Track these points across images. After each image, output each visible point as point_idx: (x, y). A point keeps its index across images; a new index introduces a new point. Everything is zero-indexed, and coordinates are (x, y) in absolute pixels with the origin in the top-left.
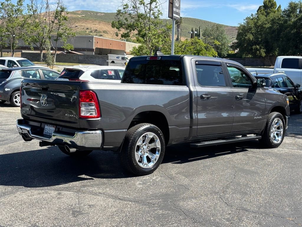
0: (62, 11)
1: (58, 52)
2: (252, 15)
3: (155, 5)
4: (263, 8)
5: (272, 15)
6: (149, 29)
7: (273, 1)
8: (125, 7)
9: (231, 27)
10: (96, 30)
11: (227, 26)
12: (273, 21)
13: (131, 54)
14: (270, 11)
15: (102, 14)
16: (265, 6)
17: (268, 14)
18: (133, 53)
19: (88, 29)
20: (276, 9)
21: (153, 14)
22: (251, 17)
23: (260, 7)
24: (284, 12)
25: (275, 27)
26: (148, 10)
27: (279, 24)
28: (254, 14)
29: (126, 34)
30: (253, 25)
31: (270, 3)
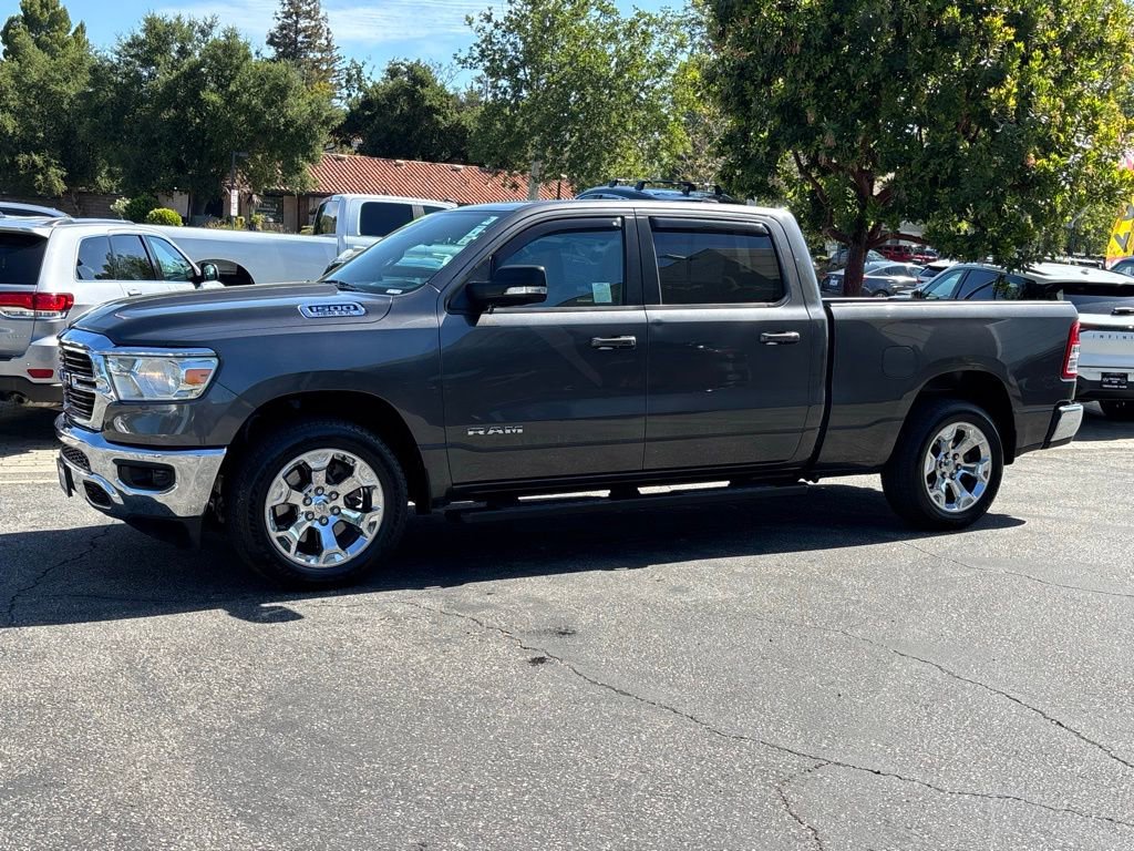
4: (21, 25)
7: (58, 6)
14: (51, 37)
16: (30, 20)
20: (70, 34)
23: (11, 21)
31: (48, 10)
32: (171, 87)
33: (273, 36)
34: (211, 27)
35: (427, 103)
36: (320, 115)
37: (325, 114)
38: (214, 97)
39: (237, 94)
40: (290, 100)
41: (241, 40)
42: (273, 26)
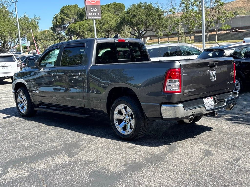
1: (220, 32)
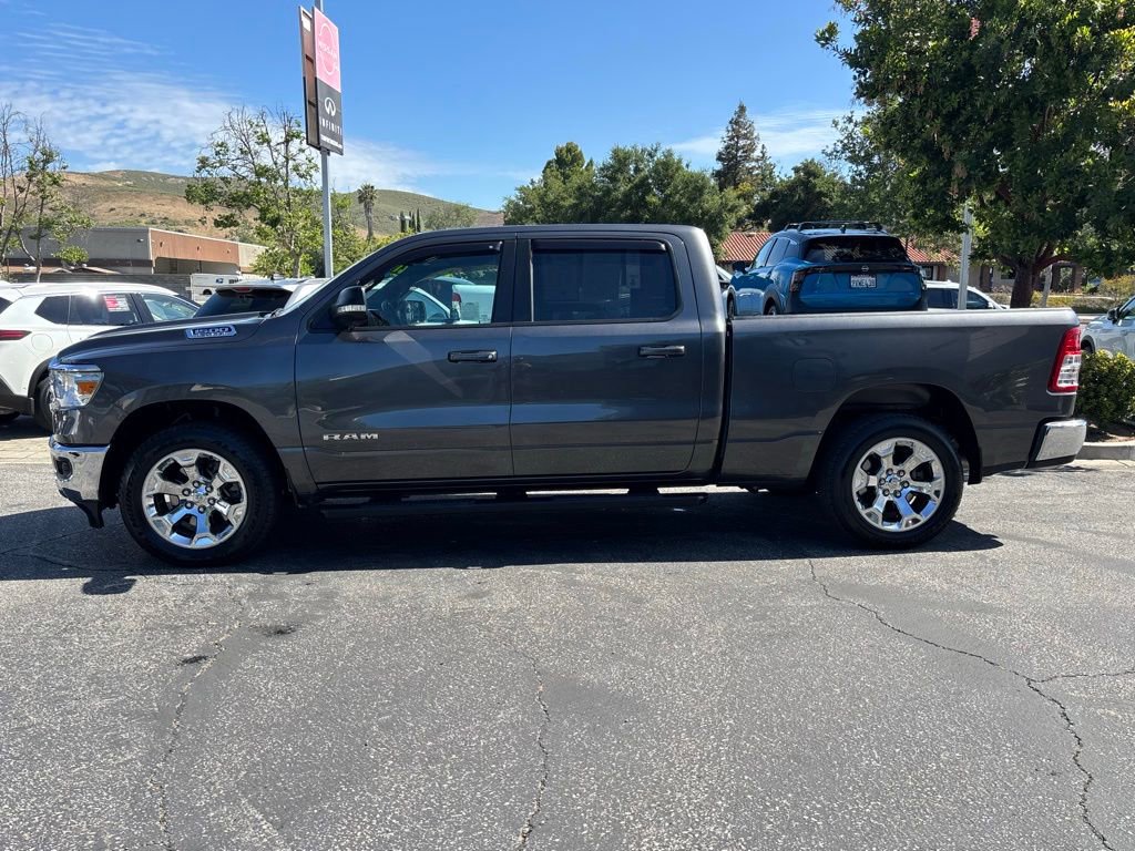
0: (46, 162)
2: (532, 182)
3: (298, 146)
4: (554, 164)
5: (576, 180)
6: (288, 204)
7: (576, 151)
8: (218, 149)
9: (489, 212)
10: (166, 218)
11: (480, 211)
12: (581, 192)
13: (254, 272)
14: (572, 171)
15: (180, 181)
16: (560, 161)
17: (566, 177)
18: (260, 269)
19: (143, 215)
20: (584, 167)
21: (296, 169)
22: (531, 187)
23: (549, 163)
24: (602, 169)
25: (584, 205)
26: (281, 160)
27: (593, 197)
28: (536, 180)
29: (227, 218)
30: (537, 201)
31: (571, 154)
32: (627, 195)
33: (720, 153)
34: (656, 151)
35: (818, 190)
36: (727, 205)
37: (731, 204)
38: (654, 199)
39: (670, 195)
40: (706, 197)
41: (676, 158)
42: (720, 147)
